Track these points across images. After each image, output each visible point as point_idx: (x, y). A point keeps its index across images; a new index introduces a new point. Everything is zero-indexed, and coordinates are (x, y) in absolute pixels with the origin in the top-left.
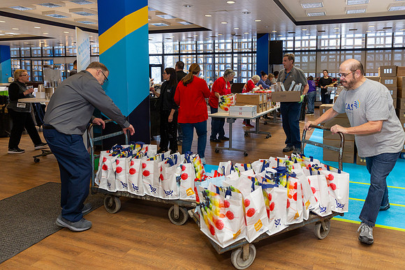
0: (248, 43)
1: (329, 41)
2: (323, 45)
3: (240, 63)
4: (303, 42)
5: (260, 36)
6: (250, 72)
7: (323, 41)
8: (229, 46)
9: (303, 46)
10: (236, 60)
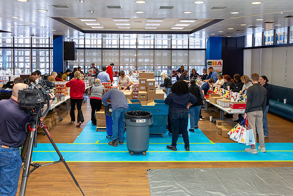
0: (46, 40)
1: (112, 41)
2: (107, 43)
3: (38, 56)
4: (92, 40)
5: (55, 37)
6: (48, 64)
7: (107, 41)
8: (28, 41)
9: (92, 43)
10: (34, 54)
